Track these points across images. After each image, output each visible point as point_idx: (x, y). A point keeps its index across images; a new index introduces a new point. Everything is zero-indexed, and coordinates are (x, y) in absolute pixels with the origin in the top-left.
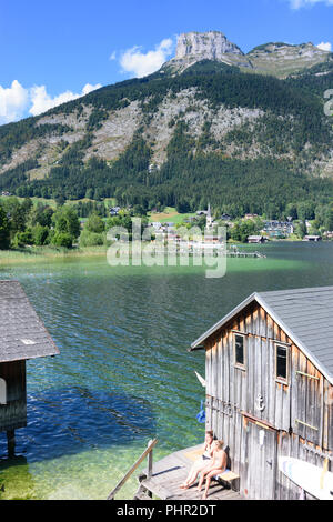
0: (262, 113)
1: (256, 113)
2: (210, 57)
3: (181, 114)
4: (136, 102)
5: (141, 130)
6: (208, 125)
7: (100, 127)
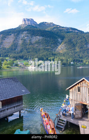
0: (42, 38)
1: (41, 38)
2: (30, 24)
3: (24, 37)
4: (13, 34)
5: (14, 41)
6: (30, 40)
7: (4, 40)
